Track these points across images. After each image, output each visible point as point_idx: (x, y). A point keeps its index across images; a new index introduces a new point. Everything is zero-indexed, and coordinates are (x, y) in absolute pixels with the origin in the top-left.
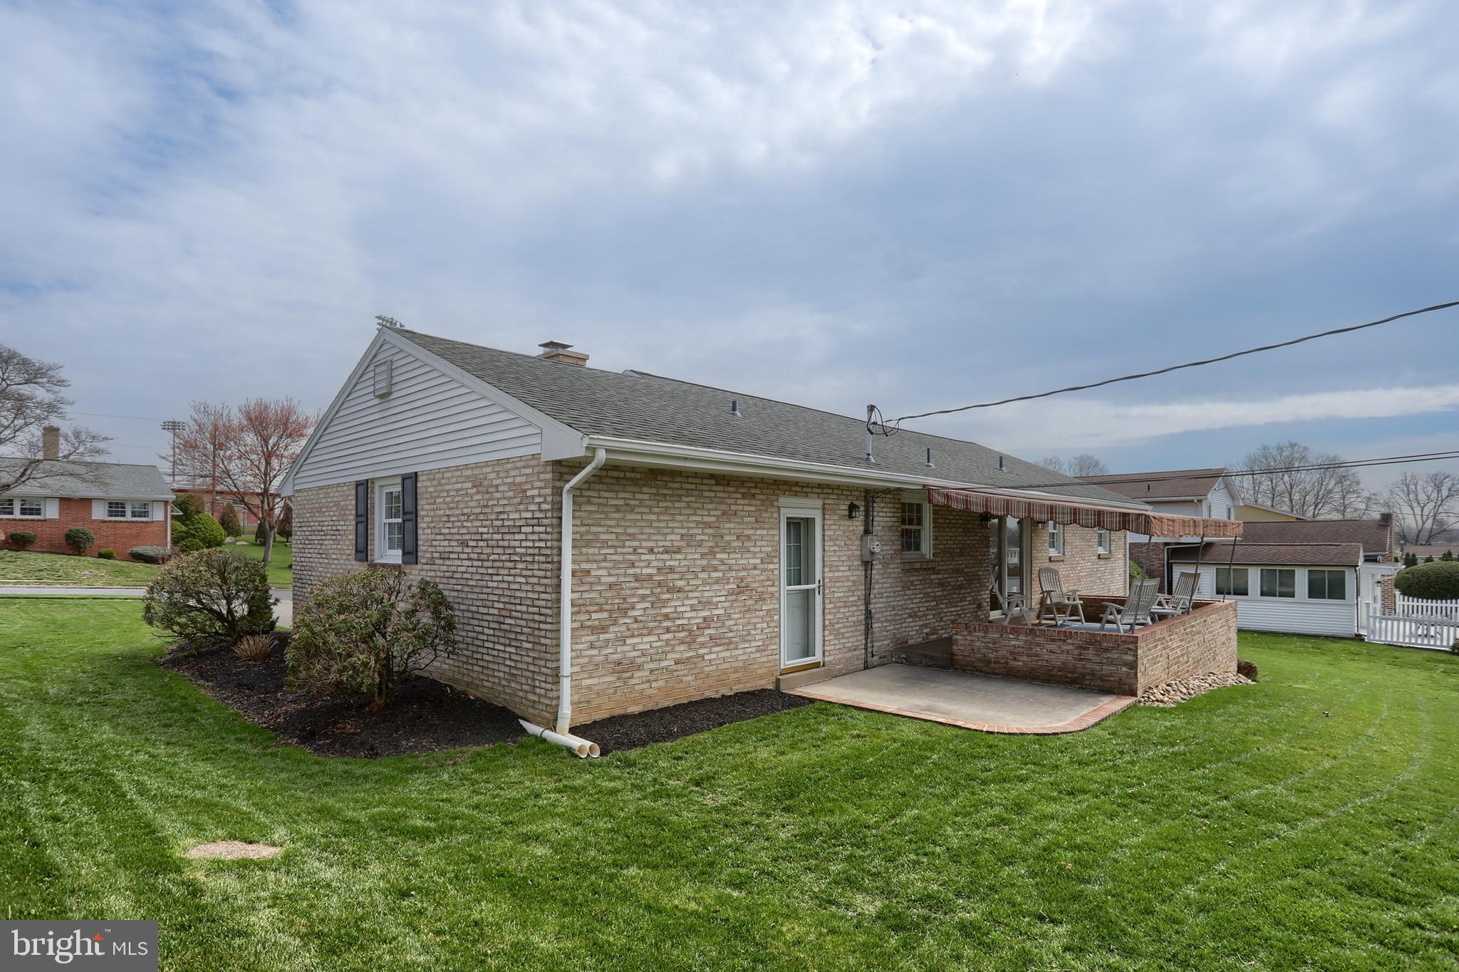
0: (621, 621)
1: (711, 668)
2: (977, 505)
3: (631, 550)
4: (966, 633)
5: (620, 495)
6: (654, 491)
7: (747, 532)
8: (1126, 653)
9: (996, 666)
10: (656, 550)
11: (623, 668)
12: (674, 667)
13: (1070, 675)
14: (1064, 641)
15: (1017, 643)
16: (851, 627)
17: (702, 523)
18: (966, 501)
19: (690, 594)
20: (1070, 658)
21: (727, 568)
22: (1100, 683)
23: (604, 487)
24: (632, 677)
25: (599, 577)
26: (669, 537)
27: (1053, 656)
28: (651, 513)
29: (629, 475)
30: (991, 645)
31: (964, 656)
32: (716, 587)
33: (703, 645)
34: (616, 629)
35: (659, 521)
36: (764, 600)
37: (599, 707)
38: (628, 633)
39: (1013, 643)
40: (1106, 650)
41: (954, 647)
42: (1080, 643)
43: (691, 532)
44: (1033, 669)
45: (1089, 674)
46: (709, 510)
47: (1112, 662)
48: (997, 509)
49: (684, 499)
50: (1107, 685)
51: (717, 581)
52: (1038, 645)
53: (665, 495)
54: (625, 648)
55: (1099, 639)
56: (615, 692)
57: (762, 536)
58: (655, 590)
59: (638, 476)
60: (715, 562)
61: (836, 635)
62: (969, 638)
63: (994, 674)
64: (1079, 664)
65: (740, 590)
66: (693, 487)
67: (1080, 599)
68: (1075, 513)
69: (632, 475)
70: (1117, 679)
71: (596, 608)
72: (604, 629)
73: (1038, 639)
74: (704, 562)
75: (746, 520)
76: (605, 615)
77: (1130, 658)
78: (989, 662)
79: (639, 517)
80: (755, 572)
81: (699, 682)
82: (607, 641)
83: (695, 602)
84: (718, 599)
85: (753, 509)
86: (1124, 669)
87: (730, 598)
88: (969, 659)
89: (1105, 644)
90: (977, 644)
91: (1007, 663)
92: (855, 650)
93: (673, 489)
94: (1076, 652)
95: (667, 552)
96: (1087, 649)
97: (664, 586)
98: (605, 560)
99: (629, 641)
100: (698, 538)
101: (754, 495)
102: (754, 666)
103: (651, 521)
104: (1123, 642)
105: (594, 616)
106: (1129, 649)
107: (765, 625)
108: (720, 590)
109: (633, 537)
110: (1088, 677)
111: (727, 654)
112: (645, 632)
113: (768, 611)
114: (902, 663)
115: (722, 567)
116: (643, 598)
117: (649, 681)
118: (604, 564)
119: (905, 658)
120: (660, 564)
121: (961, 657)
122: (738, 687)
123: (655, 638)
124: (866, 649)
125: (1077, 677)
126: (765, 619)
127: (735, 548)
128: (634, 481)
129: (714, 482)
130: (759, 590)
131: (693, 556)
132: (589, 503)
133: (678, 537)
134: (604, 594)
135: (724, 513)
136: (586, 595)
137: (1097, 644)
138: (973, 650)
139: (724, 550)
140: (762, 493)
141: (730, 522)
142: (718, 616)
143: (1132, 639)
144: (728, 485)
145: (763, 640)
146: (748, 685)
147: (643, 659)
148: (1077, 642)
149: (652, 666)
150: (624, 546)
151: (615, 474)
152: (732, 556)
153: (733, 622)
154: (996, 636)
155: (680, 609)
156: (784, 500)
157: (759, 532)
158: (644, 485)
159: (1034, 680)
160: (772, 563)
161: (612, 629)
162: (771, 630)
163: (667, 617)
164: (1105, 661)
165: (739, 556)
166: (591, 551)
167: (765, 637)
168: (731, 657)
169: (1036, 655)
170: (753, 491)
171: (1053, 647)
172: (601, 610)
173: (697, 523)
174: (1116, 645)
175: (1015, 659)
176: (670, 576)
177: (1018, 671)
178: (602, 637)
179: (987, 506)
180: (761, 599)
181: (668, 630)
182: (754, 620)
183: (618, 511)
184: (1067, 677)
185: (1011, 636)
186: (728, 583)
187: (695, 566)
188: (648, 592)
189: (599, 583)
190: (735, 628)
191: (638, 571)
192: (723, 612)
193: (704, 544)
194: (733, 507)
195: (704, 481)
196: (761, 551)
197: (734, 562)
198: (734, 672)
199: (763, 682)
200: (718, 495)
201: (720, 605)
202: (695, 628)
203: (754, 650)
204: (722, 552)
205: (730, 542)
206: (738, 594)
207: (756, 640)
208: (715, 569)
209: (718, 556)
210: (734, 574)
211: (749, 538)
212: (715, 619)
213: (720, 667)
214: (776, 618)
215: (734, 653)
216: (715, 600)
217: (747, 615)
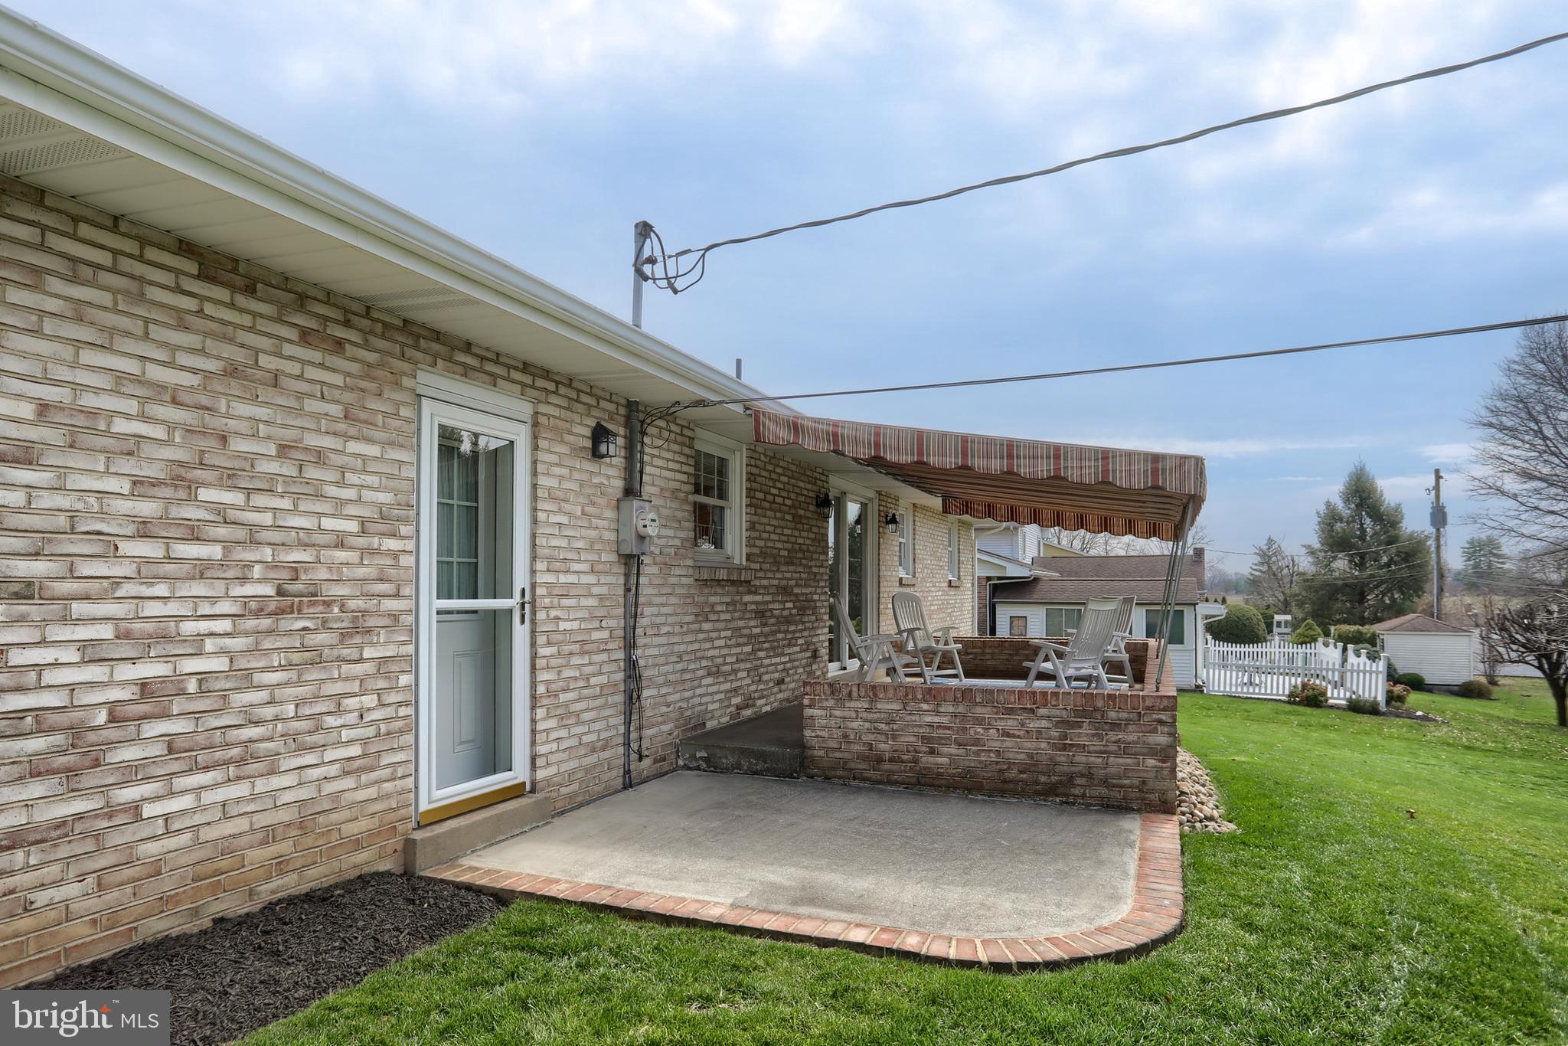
1: (172, 843)
2: (856, 441)
4: (831, 703)
7: (313, 440)
8: (1154, 731)
9: (894, 767)
13: (1043, 779)
14: (1032, 711)
15: (937, 719)
16: (595, 697)
17: (140, 381)
18: (835, 435)
19: (80, 608)
20: (1043, 745)
21: (241, 534)
22: (1104, 791)
27: (1009, 743)
30: (883, 726)
31: (828, 749)
32: (198, 589)
33: (133, 773)
36: (369, 631)
39: (928, 719)
40: (1115, 726)
41: (807, 733)
42: (1064, 714)
44: (968, 771)
45: (1082, 775)
46: (174, 349)
47: (1126, 749)
48: (898, 450)
50: (1115, 794)
51: (202, 570)
52: (980, 721)
55: (1100, 704)
57: (365, 459)
60: (191, 513)
61: (561, 717)
62: (838, 713)
63: (890, 783)
64: (1062, 757)
65: (289, 599)
66: (103, 258)
67: (956, 642)
68: (1057, 457)
70: (1136, 782)
73: (979, 710)
74: (147, 508)
75: (311, 405)
77: (1161, 739)
78: (880, 760)
80: (341, 555)
81: (117, 893)
83: (106, 632)
84: (204, 626)
85: (337, 379)
86: (1151, 762)
87: (251, 624)
88: (838, 755)
89: (1113, 715)
90: (855, 725)
91: (916, 761)
92: (604, 748)
94: (1055, 733)
96: (1079, 725)
100: (121, 426)
101: (339, 345)
102: (334, 817)
104: (1148, 708)
106: (1161, 722)
107: (370, 700)
108: (213, 600)
110: (1079, 781)
111: (241, 790)
113: (382, 661)
114: (698, 768)
115: (222, 532)
119: (706, 759)
121: (821, 753)
122: (276, 883)
124: (627, 744)
125: (1060, 782)
126: (371, 684)
127: (273, 477)
129: (192, 267)
130: (352, 604)
133: (28, 412)
135: (232, 371)
137: (1098, 715)
138: (845, 736)
139: (229, 478)
140: (366, 346)
141: (255, 399)
142: (202, 676)
143: (1165, 703)
144: (250, 290)
145: (364, 742)
146: (311, 873)
148: (1058, 712)
152: (259, 500)
153: (262, 696)
154: (895, 706)
156: (429, 380)
157: (353, 447)
159: (970, 790)
160: (393, 535)
162: (389, 712)
164: (1113, 748)
165: (286, 503)
167: (370, 731)
168: (252, 798)
169: (977, 742)
170: (340, 332)
171: (1010, 724)
173: (120, 377)
174: (1134, 716)
175: (932, 752)
177: (940, 774)
179: (877, 445)
180: (358, 629)
182: (338, 688)
184: (1037, 783)
185: (925, 706)
186: (243, 580)
187: (104, 514)
190: (268, 712)
192: (220, 664)
193: (148, 450)
194: (264, 360)
195: (152, 254)
196: (359, 500)
197: (267, 519)
198: (264, 843)
199: (361, 857)
200: (209, 308)
201: (209, 645)
202: (101, 718)
203: (333, 770)
204: (219, 485)
205: (252, 458)
206: (279, 612)
207: (339, 743)
208: (195, 536)
209: (204, 494)
210: (267, 553)
211: (320, 457)
212: (192, 686)
213: (206, 834)
214: (405, 680)
215: (261, 785)
216: (189, 627)
217: (313, 675)
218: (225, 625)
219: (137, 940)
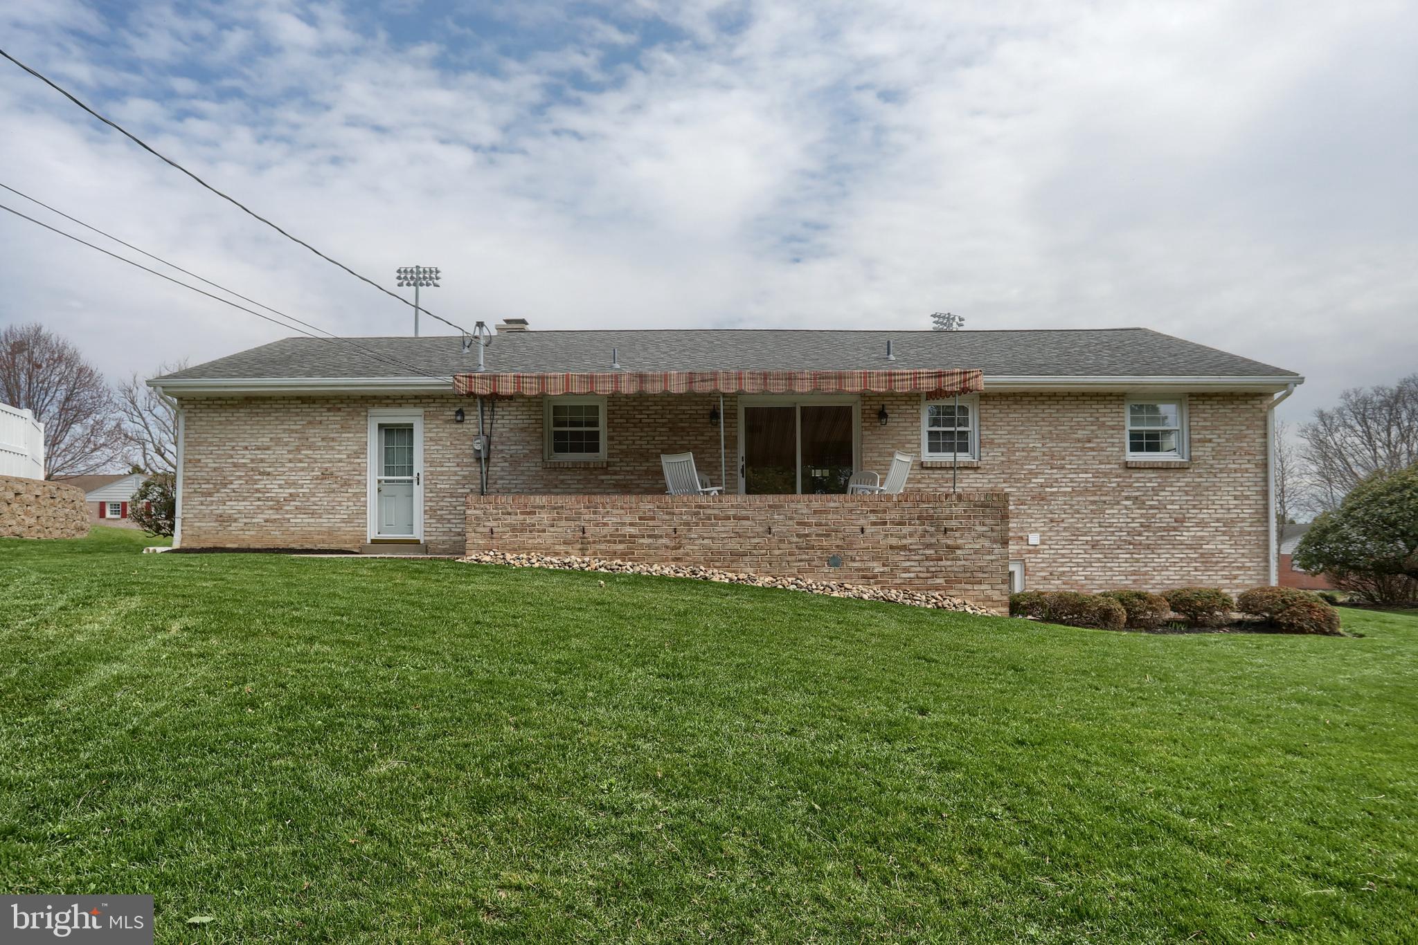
0: (223, 490)
1: (297, 529)
3: (230, 448)
5: (223, 415)
6: (249, 411)
7: (332, 435)
10: (249, 448)
11: (224, 520)
12: (264, 524)
16: (460, 514)
17: (289, 430)
19: (278, 477)
21: (312, 460)
23: (212, 410)
24: (230, 526)
25: (207, 463)
26: (260, 440)
28: (246, 424)
29: (229, 402)
32: (302, 473)
33: (287, 512)
34: (219, 495)
35: (251, 429)
36: (350, 485)
37: (204, 541)
38: (227, 499)
43: (279, 436)
46: (295, 421)
49: (273, 414)
51: (303, 469)
53: (257, 413)
54: (225, 507)
56: (217, 534)
57: (348, 438)
58: (249, 473)
59: (236, 402)
60: (300, 457)
61: (438, 520)
65: (326, 475)
66: (282, 406)
69: (232, 402)
71: (205, 481)
72: (210, 494)
74: (291, 456)
75: (330, 426)
76: (211, 486)
79: (236, 427)
80: (340, 464)
81: (285, 536)
82: (213, 501)
83: (283, 482)
84: (303, 482)
85: (339, 418)
87: (315, 482)
93: (264, 409)
95: (259, 449)
97: (256, 471)
98: (211, 454)
99: (228, 503)
100: (285, 440)
101: (339, 409)
102: (339, 533)
103: (246, 430)
105: (203, 486)
107: (351, 504)
108: (305, 476)
109: (231, 440)
111: (312, 520)
112: (240, 498)
113: (355, 494)
115: (307, 460)
116: (240, 477)
117: (243, 530)
118: (211, 456)
120: (254, 457)
122: (322, 545)
123: (248, 503)
126: (351, 499)
127: (320, 446)
128: (233, 406)
129: (300, 402)
130: (344, 477)
131: (281, 452)
132: (201, 420)
133: (268, 440)
134: (210, 474)
135: (310, 423)
136: (197, 474)
139: (310, 448)
140: (348, 407)
141: (315, 428)
142: (303, 494)
144: (314, 403)
145: (349, 515)
146: (332, 545)
147: (239, 515)
149: (245, 520)
150: (225, 446)
151: (219, 402)
152: (316, 453)
153: (318, 499)
155: (268, 486)
156: (372, 411)
157: (344, 435)
158: (241, 408)
160: (358, 458)
161: (216, 495)
162: (357, 508)
163: (258, 491)
165: (324, 452)
166: (201, 448)
167: (351, 512)
168: (315, 523)
170: (340, 406)
172: (209, 483)
173: (285, 429)
176: (261, 465)
178: (208, 499)
180: (347, 484)
181: (259, 499)
182: (341, 499)
183: (221, 424)
186: (313, 471)
187: (282, 459)
188: (243, 474)
189: (207, 467)
190: (320, 503)
191: (235, 461)
192: (308, 491)
193: (291, 444)
194: (317, 418)
195: (291, 402)
196: (346, 449)
197: (319, 456)
198: (319, 534)
199: (347, 546)
200: (304, 410)
201: (305, 486)
202: (282, 500)
203: (338, 520)
204: (307, 450)
205: (314, 442)
206: (322, 479)
207: (340, 514)
208: (301, 462)
209: (303, 452)
210: (319, 465)
211: (333, 439)
212: (301, 495)
213: (304, 529)
214: (362, 499)
215: (317, 520)
216: (300, 482)
217: (332, 495)
218: (308, 482)
219: (290, 547)
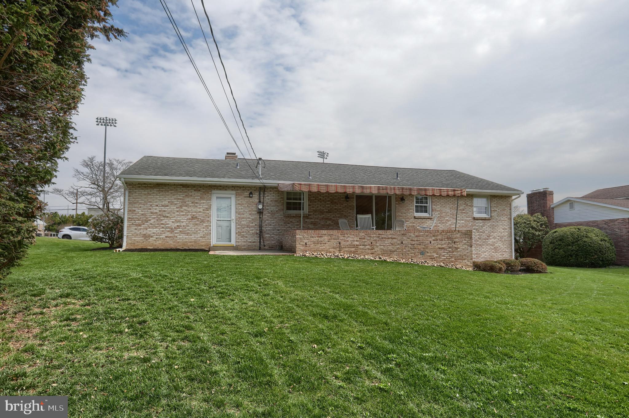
0: (146, 224)
1: (180, 240)
3: (149, 205)
5: (146, 191)
6: (158, 189)
7: (196, 201)
10: (159, 206)
11: (146, 236)
12: (165, 238)
17: (177, 198)
19: (172, 218)
21: (187, 211)
23: (141, 189)
24: (149, 239)
25: (138, 212)
26: (163, 202)
28: (157, 196)
29: (149, 186)
33: (176, 233)
34: (144, 226)
35: (160, 198)
37: (137, 245)
38: (148, 227)
43: (172, 201)
46: (180, 195)
49: (170, 191)
51: (183, 215)
53: (162, 191)
54: (147, 231)
56: (143, 242)
57: (203, 202)
58: (158, 216)
59: (152, 186)
60: (182, 210)
61: (242, 236)
65: (193, 218)
66: (173, 188)
69: (150, 186)
71: (137, 220)
72: (140, 225)
74: (178, 209)
75: (196, 197)
76: (140, 222)
79: (153, 197)
80: (200, 213)
81: (175, 243)
82: (141, 228)
83: (174, 220)
84: (183, 220)
85: (199, 194)
87: (188, 220)
92: (253, 243)
93: (165, 189)
95: (163, 206)
97: (162, 215)
98: (141, 208)
99: (148, 229)
100: (175, 202)
101: (199, 190)
102: (199, 242)
103: (157, 198)
105: (137, 222)
107: (204, 230)
108: (184, 218)
109: (150, 202)
111: (187, 237)
112: (154, 227)
113: (206, 226)
115: (185, 211)
116: (154, 218)
117: (155, 241)
118: (140, 209)
120: (161, 209)
122: (191, 247)
123: (158, 229)
124: (260, 243)
126: (204, 228)
127: (191, 206)
128: (151, 187)
129: (182, 187)
130: (202, 219)
131: (174, 208)
132: (136, 193)
133: (167, 202)
134: (140, 216)
135: (186, 196)
136: (134, 216)
139: (186, 206)
140: (203, 189)
141: (189, 198)
142: (183, 225)
144: (188, 187)
145: (204, 234)
146: (196, 247)
147: (153, 235)
149: (157, 237)
150: (147, 204)
151: (144, 185)
152: (189, 208)
155: (167, 222)
156: (214, 191)
157: (202, 201)
158: (154, 188)
160: (208, 211)
161: (142, 226)
162: (207, 231)
163: (162, 224)
165: (193, 208)
166: (136, 205)
167: (204, 233)
168: (189, 238)
170: (200, 189)
172: (139, 221)
173: (175, 198)
176: (164, 213)
178: (139, 227)
180: (203, 221)
181: (163, 228)
182: (200, 228)
183: (145, 195)
186: (188, 216)
187: (174, 210)
188: (156, 217)
189: (138, 213)
190: (191, 229)
191: (152, 211)
192: (185, 224)
193: (178, 204)
194: (190, 194)
195: (178, 187)
196: (203, 207)
197: (190, 210)
198: (190, 243)
199: (203, 247)
200: (183, 190)
201: (184, 222)
202: (174, 228)
203: (199, 237)
204: (185, 207)
205: (188, 204)
206: (192, 219)
207: (200, 234)
208: (182, 212)
209: (183, 208)
210: (191, 213)
211: (197, 203)
212: (182, 226)
213: (184, 240)
214: (210, 228)
215: (190, 237)
216: (182, 220)
217: (196, 226)
218: (186, 220)
219: (177, 248)
